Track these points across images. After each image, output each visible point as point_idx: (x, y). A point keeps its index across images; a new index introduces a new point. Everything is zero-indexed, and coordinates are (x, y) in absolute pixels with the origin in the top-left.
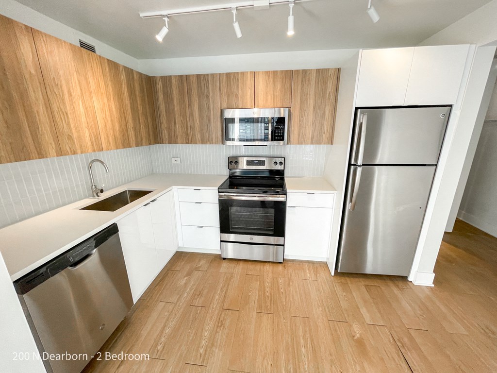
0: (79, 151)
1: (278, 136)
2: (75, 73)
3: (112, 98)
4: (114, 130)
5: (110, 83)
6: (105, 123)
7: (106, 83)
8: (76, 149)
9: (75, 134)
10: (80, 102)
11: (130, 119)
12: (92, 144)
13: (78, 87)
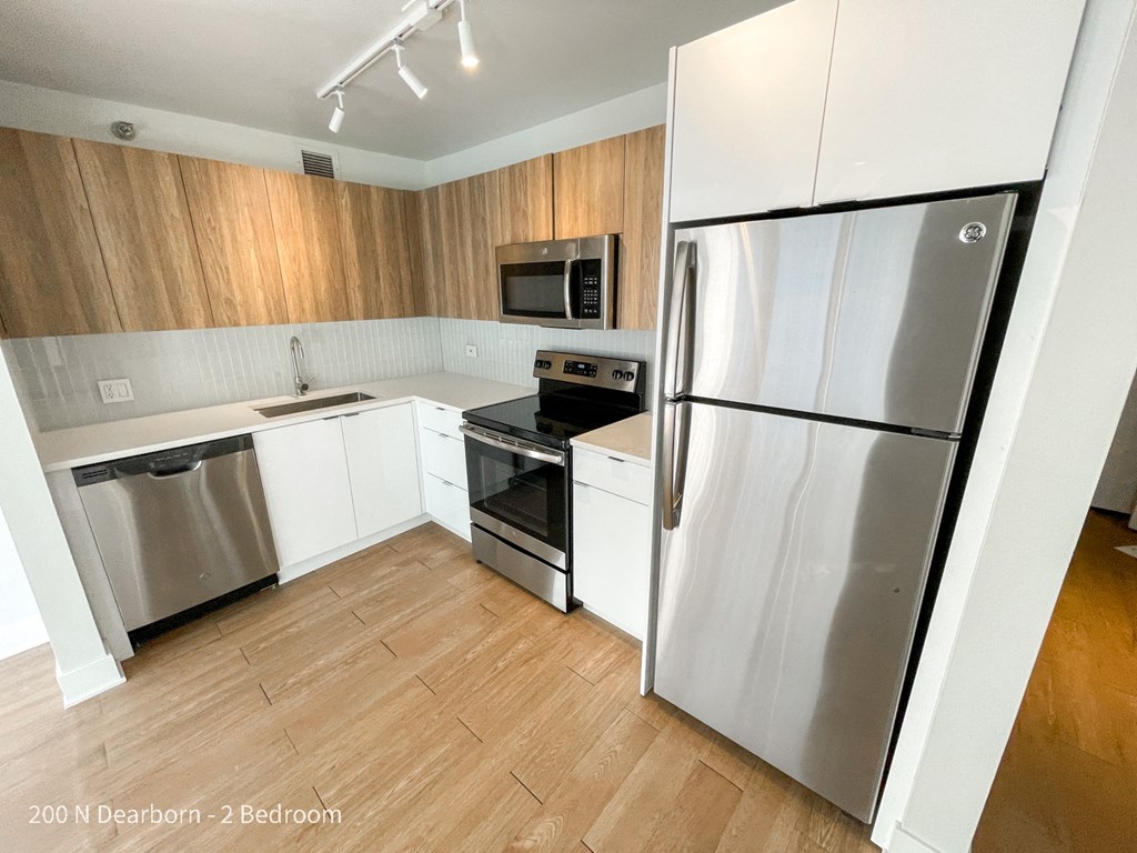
0: (244, 322)
1: (588, 307)
2: (246, 209)
3: (315, 239)
4: (315, 291)
5: (313, 215)
6: (298, 280)
7: (304, 217)
8: (238, 318)
9: (238, 298)
10: (252, 251)
11: (354, 272)
12: (269, 313)
13: (250, 228)
